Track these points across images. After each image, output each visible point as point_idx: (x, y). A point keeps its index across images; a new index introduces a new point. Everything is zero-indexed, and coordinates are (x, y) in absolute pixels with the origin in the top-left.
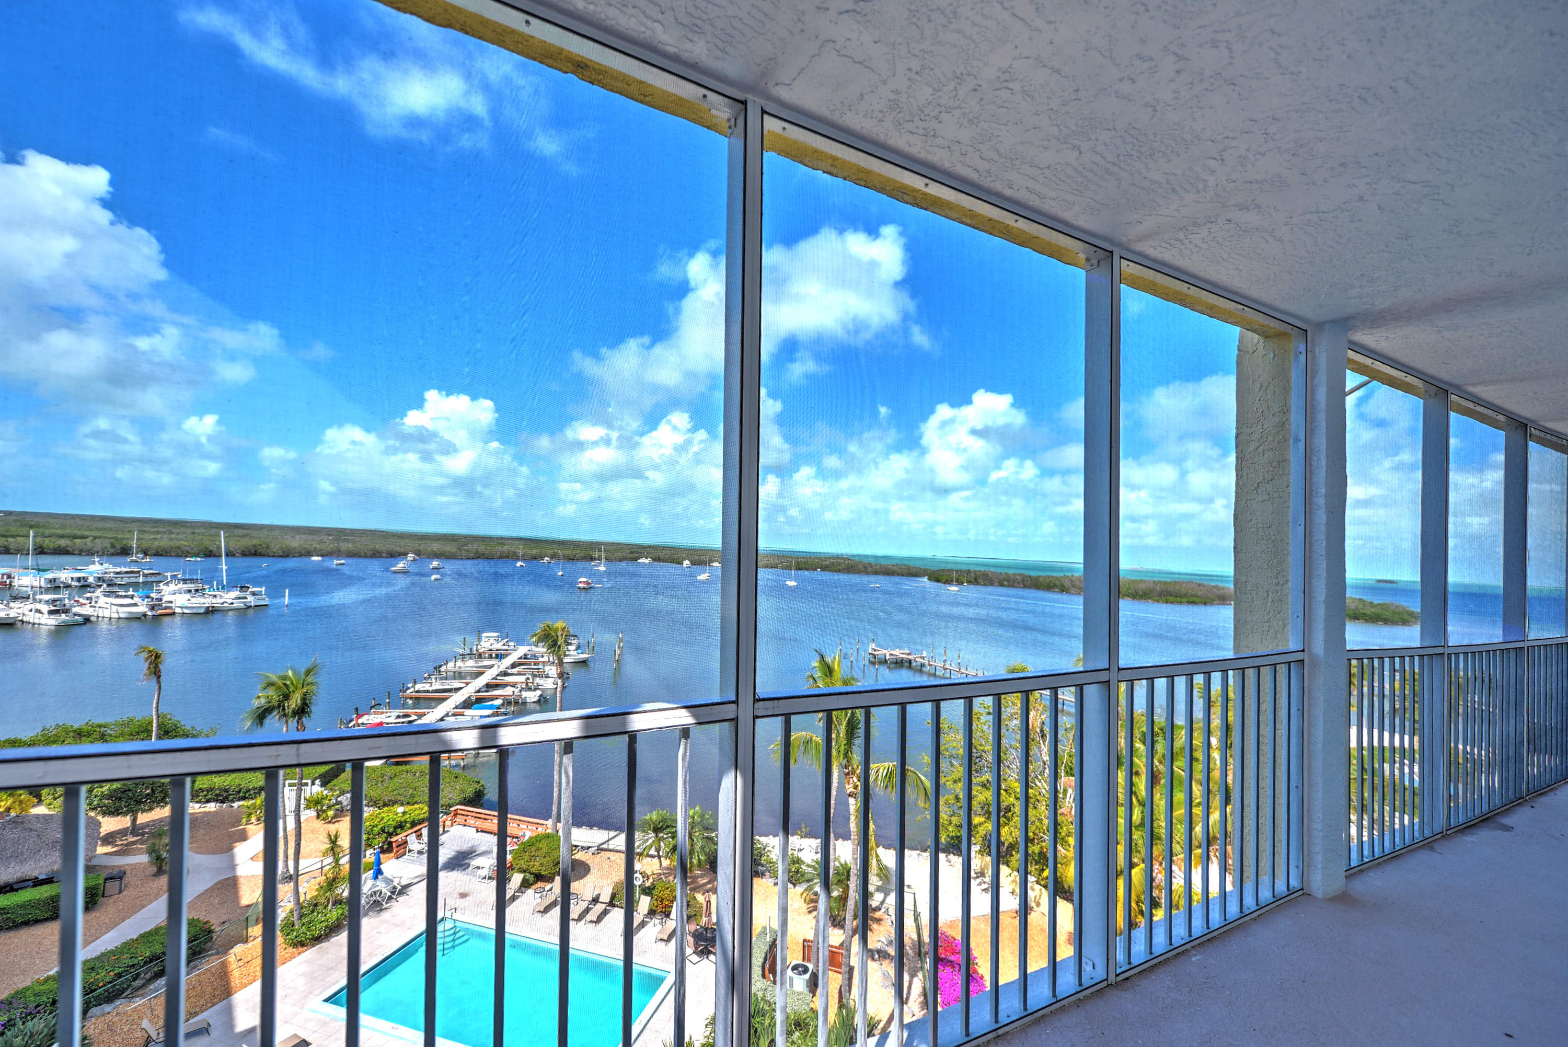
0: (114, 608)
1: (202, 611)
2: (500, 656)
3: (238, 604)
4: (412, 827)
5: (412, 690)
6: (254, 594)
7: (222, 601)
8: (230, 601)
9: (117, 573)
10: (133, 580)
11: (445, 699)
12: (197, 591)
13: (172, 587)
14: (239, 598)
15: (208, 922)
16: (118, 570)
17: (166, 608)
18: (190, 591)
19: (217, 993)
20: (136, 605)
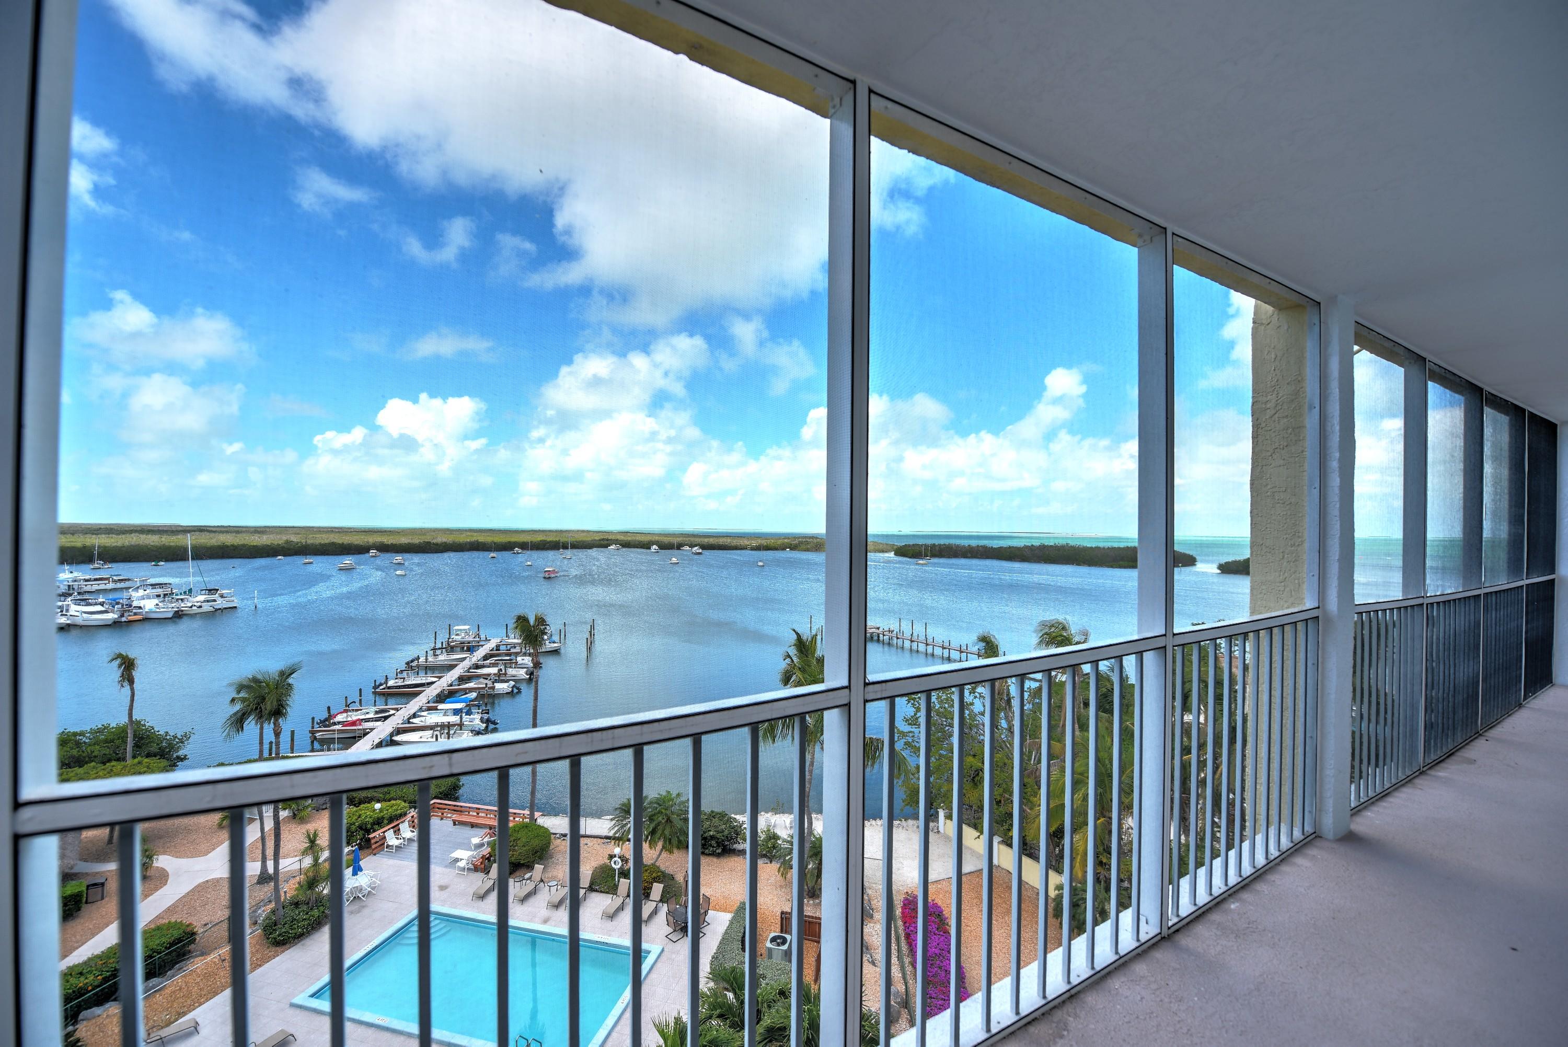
0: (85, 615)
1: (170, 615)
2: (471, 649)
3: (207, 608)
4: (388, 824)
5: (384, 686)
6: (222, 596)
7: (190, 605)
8: (199, 604)
9: (87, 580)
11: (419, 693)
12: (165, 595)
13: (141, 592)
14: (208, 601)
15: (190, 924)
16: (87, 577)
17: (135, 614)
18: (158, 596)
19: (203, 993)
20: (106, 612)
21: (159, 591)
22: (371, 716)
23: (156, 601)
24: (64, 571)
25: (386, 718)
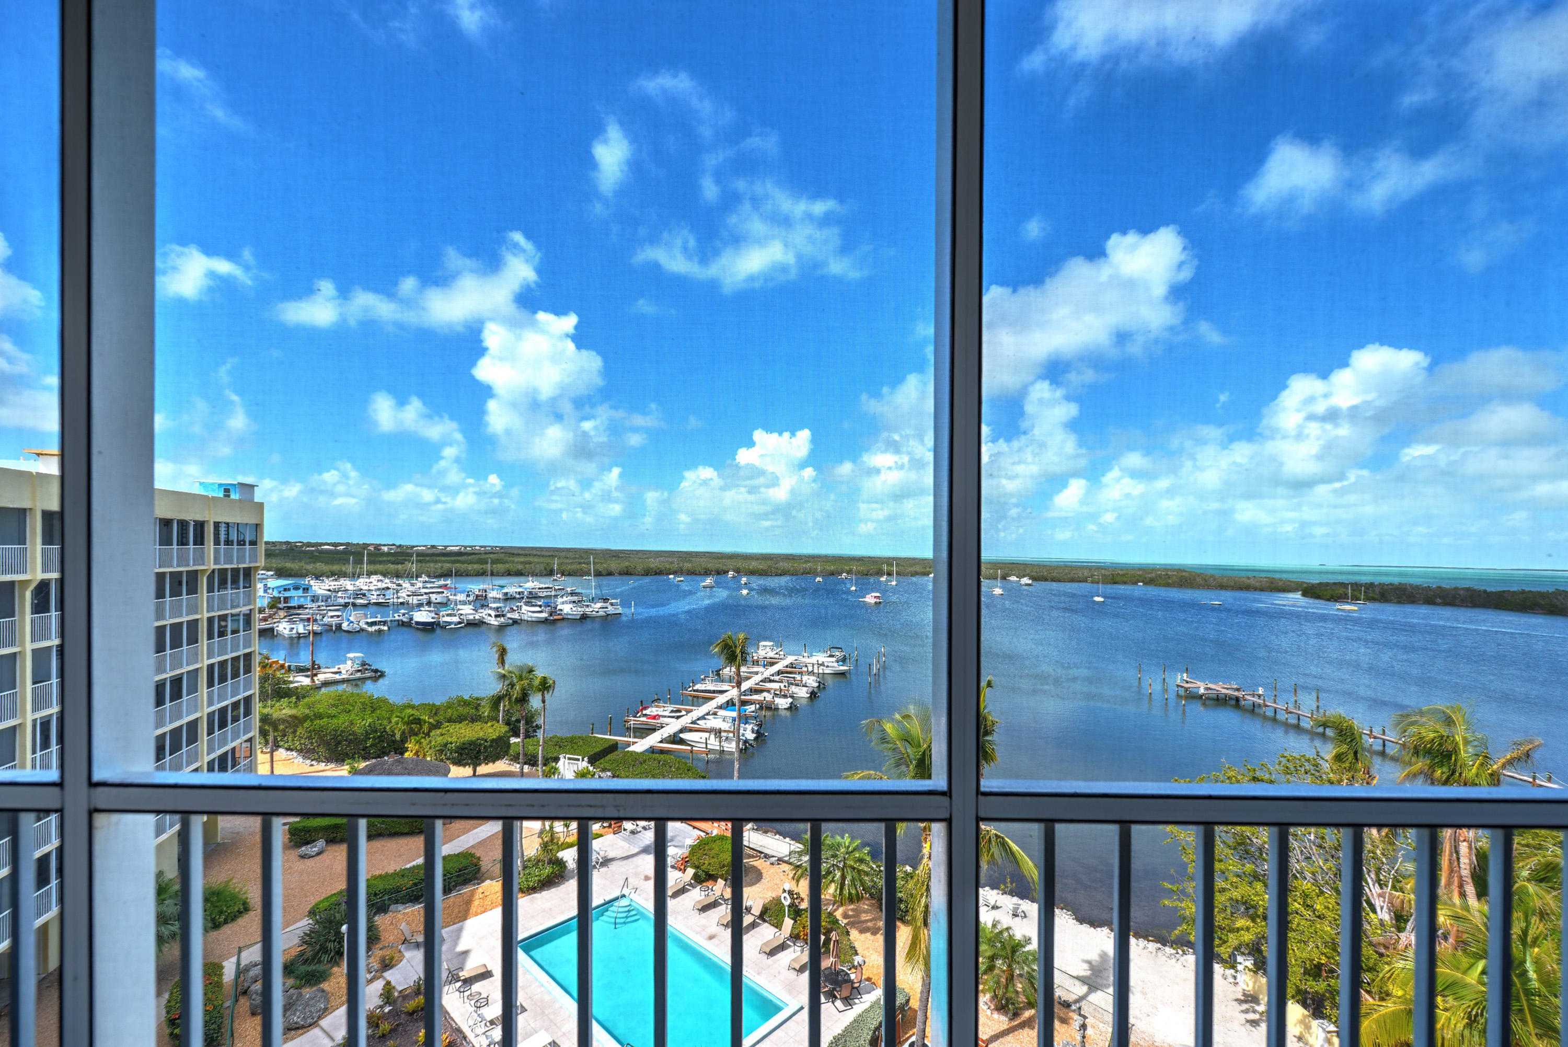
0: (529, 614)
1: (578, 617)
3: (601, 613)
5: (691, 689)
6: (612, 604)
7: (591, 610)
8: (597, 610)
9: (539, 589)
10: (549, 594)
11: (712, 699)
12: (579, 602)
14: (603, 608)
16: (541, 586)
17: (559, 614)
18: (574, 602)
20: (541, 612)
21: (575, 598)
22: (667, 714)
23: (571, 606)
24: (529, 581)
25: (678, 717)
